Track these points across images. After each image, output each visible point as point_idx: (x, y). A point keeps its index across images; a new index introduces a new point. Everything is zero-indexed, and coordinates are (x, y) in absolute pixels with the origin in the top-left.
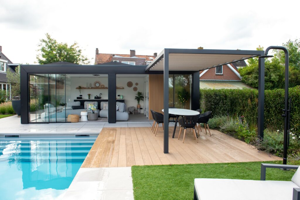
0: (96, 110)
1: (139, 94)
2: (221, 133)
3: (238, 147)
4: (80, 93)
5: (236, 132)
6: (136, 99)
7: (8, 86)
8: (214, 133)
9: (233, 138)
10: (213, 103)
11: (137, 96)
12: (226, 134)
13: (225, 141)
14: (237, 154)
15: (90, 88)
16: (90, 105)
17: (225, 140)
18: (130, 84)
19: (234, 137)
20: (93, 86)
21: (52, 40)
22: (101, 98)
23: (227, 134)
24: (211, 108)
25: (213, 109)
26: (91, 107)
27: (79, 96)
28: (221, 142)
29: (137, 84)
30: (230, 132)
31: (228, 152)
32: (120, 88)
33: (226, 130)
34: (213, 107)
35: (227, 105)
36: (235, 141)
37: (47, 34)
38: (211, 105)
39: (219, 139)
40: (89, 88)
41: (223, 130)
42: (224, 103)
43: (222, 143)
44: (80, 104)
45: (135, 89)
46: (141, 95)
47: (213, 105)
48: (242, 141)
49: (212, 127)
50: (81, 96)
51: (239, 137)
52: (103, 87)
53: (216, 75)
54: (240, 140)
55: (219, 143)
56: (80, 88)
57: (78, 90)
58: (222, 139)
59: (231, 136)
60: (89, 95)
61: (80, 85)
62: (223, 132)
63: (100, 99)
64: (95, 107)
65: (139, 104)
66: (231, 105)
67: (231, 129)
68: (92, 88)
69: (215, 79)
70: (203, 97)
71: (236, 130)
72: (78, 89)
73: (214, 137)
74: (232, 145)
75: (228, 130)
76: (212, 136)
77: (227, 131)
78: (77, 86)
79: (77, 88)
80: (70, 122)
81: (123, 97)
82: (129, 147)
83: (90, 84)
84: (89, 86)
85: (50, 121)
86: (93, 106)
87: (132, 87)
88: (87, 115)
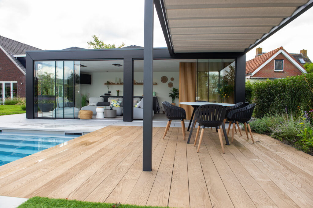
0: (119, 106)
1: (175, 90)
2: (273, 139)
3: (302, 168)
4: (108, 89)
5: (299, 138)
6: (170, 96)
7: (61, 87)
8: (261, 139)
9: (293, 149)
10: (266, 99)
11: (172, 93)
12: (280, 142)
13: (278, 153)
14: (299, 186)
15: (119, 83)
16: (112, 102)
17: (277, 151)
18: (164, 80)
19: (295, 147)
21: (99, 42)
23: (283, 142)
24: (263, 106)
25: (266, 107)
26: (114, 103)
27: (107, 93)
28: (269, 155)
29: (172, 79)
30: (289, 138)
31: (278, 179)
33: (281, 135)
34: (266, 104)
35: (285, 100)
36: (297, 153)
37: (95, 36)
38: (264, 102)
39: (267, 150)
40: (118, 84)
41: (276, 134)
42: (282, 98)
43: (271, 157)
45: (170, 85)
46: (177, 92)
47: (266, 102)
48: (310, 154)
49: (259, 130)
50: (110, 92)
51: (304, 147)
53: (275, 72)
54: (306, 152)
55: (265, 156)
56: (108, 83)
57: (106, 86)
58: (272, 150)
59: (289, 145)
60: (118, 91)
61: (109, 81)
62: (275, 138)
64: (118, 103)
65: (174, 102)
66: (292, 99)
67: (290, 133)
68: (121, 84)
69: (273, 77)
70: (254, 93)
71: (298, 135)
73: (259, 145)
74: (290, 161)
75: (284, 134)
76: (255, 144)
77: (283, 137)
78: (106, 82)
79: (105, 84)
80: (79, 119)
81: (155, 94)
82: (100, 153)
83: (120, 79)
84: (118, 81)
85: (56, 117)
86: (116, 102)
87: (167, 82)
88: (103, 111)
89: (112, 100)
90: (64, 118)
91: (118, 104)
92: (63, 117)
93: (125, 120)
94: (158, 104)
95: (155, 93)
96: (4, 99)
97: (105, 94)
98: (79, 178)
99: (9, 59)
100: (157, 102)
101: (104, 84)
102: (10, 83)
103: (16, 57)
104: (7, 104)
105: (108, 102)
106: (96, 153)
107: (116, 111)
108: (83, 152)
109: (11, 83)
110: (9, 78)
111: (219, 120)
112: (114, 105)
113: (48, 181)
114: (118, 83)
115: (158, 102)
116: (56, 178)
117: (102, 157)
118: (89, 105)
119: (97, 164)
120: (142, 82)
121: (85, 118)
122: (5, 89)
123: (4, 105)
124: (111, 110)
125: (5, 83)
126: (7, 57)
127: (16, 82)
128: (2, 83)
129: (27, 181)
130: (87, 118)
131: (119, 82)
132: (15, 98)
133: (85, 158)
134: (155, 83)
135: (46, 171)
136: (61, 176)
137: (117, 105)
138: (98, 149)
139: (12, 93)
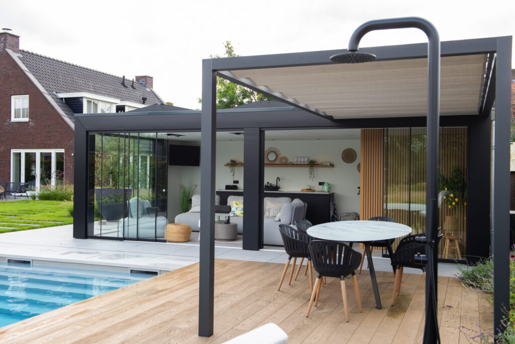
4: (233, 175)
16: (234, 205)
18: (349, 156)
22: (279, 188)
26: (236, 209)
27: (231, 184)
32: (324, 164)
50: (237, 182)
52: (284, 161)
56: (233, 164)
57: (228, 169)
61: (234, 158)
63: (277, 190)
72: (229, 167)
78: (228, 161)
79: (227, 165)
80: (165, 241)
81: (329, 188)
82: (160, 309)
85: (125, 236)
87: (355, 161)
89: (234, 202)
90: (138, 239)
92: (136, 237)
93: (246, 247)
94: (335, 209)
95: (328, 185)
96: (39, 188)
97: (228, 187)
98: (115, 338)
99: (49, 103)
100: (331, 204)
101: (225, 165)
102: (51, 153)
103: (62, 99)
104: (44, 197)
105: (228, 205)
106: (156, 308)
107: (236, 226)
108: (137, 305)
109: (53, 152)
110: (49, 142)
111: (342, 263)
112: (238, 213)
113: (78, 339)
115: (334, 205)
116: (87, 338)
117: (159, 314)
118: (190, 211)
119: (146, 323)
120: (304, 161)
121: (176, 241)
122: (42, 163)
123: (37, 199)
124: (226, 225)
125: (41, 154)
126: (45, 98)
127: (62, 151)
128: (35, 153)
129: (54, 338)
130: (180, 240)
132: (59, 187)
133: (135, 314)
134: (328, 164)
135: (78, 327)
136: (96, 335)
138: (161, 302)
139: (53, 175)
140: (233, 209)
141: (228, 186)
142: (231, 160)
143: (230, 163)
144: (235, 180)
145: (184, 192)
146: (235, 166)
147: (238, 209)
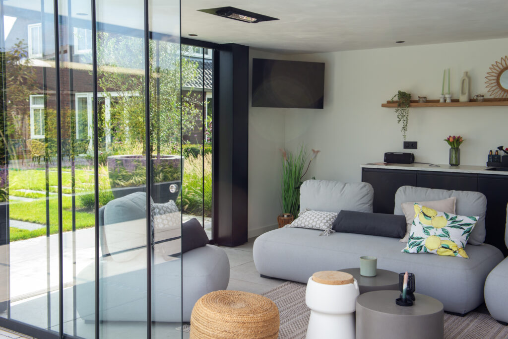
0: (462, 254)
4: (404, 128)
15: (464, 98)
16: (419, 218)
20: (482, 88)
26: (426, 230)
27: (399, 149)
40: (455, 102)
44: (369, 198)
50: (413, 145)
56: (405, 101)
60: (455, 143)
64: (453, 232)
68: (473, 101)
72: (394, 110)
78: (391, 94)
79: (390, 104)
83: (468, 79)
84: (456, 88)
86: (442, 222)
88: (351, 310)
89: (417, 208)
91: (457, 237)
97: (390, 158)
101: (384, 106)
105: (397, 212)
112: (431, 243)
114: (457, 101)
131: (463, 93)
137: (446, 242)
140: (415, 230)
141: (392, 154)
142: (400, 93)
143: (396, 99)
144: (407, 140)
145: (290, 165)
146: (410, 106)
147: (432, 232)
